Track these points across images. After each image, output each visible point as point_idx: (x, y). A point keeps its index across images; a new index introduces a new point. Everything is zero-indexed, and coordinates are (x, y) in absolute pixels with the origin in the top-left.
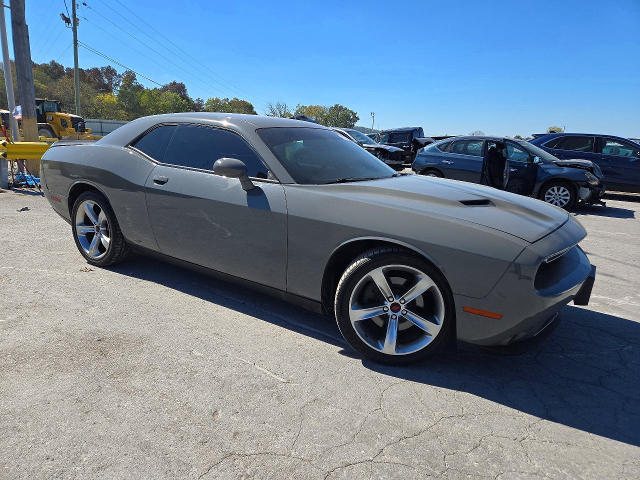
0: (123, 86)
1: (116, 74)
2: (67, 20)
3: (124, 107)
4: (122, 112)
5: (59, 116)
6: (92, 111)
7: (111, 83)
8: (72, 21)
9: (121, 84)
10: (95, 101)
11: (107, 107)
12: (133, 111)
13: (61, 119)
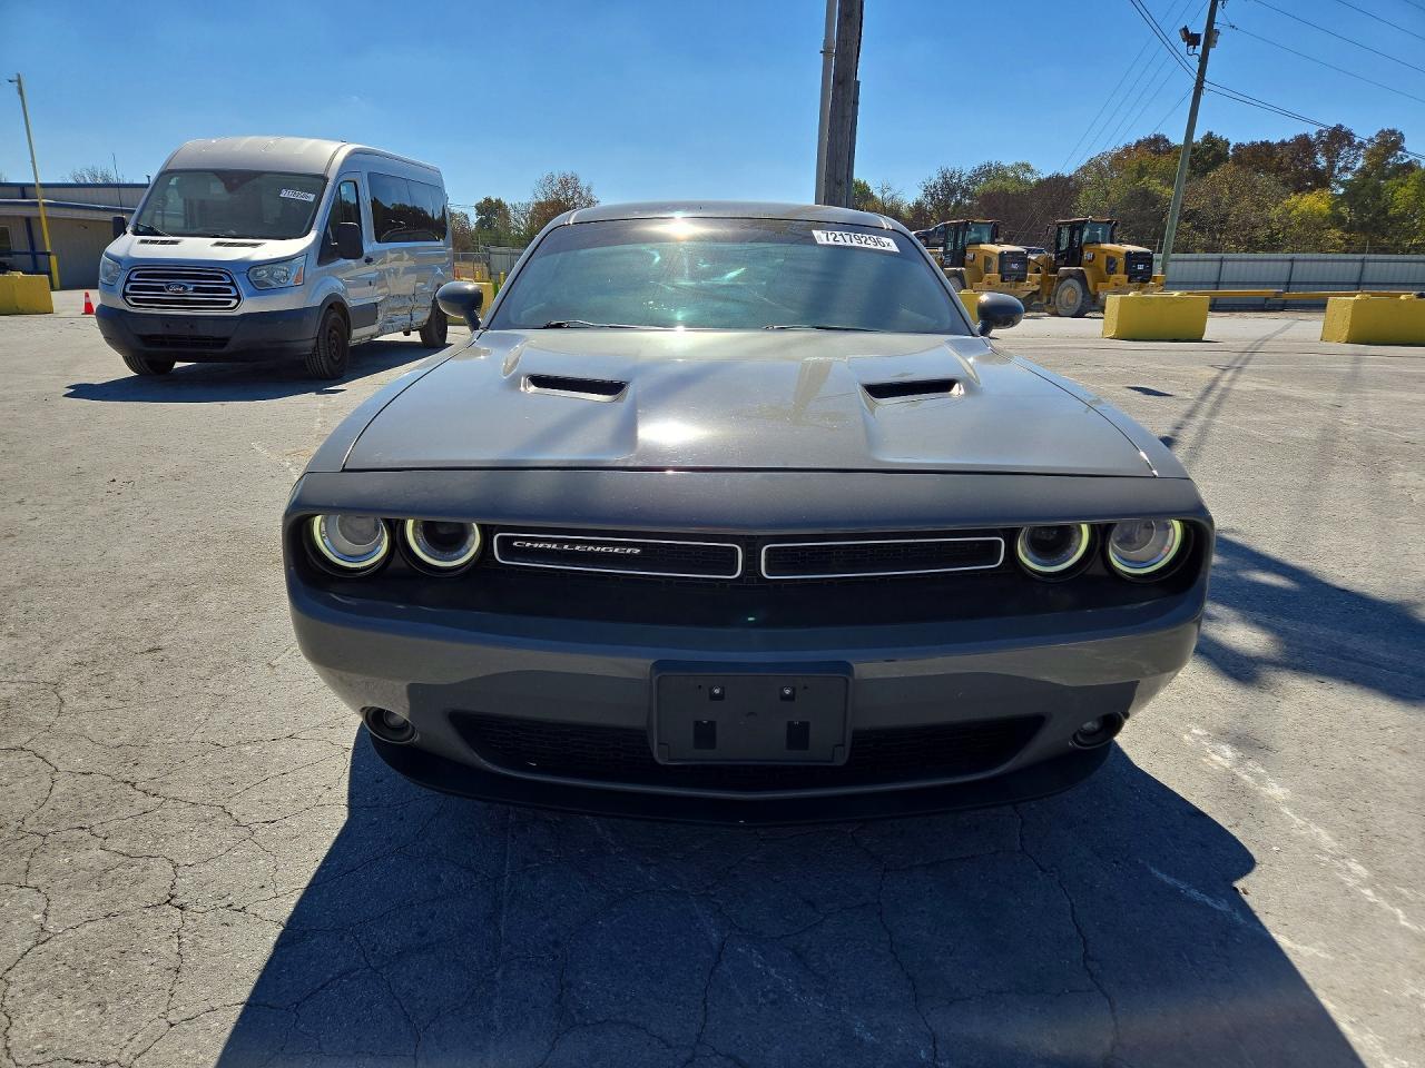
0: (1362, 170)
1: (1350, 144)
2: (1192, 39)
3: (1345, 219)
4: (1335, 234)
5: (1104, 251)
6: (1261, 234)
7: (1332, 165)
8: (1201, 41)
9: (1359, 165)
10: (1275, 213)
11: (1301, 224)
12: (1363, 228)
13: (1108, 258)
